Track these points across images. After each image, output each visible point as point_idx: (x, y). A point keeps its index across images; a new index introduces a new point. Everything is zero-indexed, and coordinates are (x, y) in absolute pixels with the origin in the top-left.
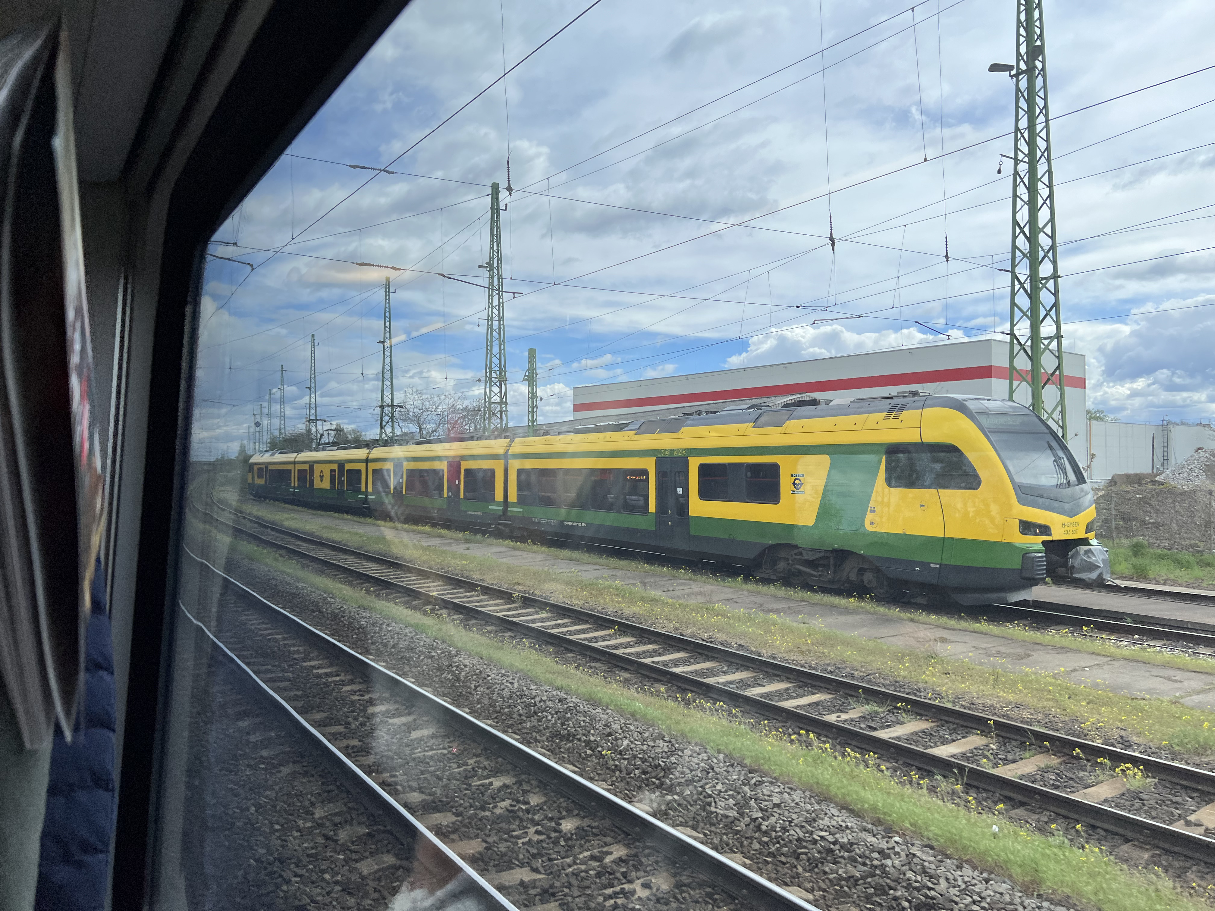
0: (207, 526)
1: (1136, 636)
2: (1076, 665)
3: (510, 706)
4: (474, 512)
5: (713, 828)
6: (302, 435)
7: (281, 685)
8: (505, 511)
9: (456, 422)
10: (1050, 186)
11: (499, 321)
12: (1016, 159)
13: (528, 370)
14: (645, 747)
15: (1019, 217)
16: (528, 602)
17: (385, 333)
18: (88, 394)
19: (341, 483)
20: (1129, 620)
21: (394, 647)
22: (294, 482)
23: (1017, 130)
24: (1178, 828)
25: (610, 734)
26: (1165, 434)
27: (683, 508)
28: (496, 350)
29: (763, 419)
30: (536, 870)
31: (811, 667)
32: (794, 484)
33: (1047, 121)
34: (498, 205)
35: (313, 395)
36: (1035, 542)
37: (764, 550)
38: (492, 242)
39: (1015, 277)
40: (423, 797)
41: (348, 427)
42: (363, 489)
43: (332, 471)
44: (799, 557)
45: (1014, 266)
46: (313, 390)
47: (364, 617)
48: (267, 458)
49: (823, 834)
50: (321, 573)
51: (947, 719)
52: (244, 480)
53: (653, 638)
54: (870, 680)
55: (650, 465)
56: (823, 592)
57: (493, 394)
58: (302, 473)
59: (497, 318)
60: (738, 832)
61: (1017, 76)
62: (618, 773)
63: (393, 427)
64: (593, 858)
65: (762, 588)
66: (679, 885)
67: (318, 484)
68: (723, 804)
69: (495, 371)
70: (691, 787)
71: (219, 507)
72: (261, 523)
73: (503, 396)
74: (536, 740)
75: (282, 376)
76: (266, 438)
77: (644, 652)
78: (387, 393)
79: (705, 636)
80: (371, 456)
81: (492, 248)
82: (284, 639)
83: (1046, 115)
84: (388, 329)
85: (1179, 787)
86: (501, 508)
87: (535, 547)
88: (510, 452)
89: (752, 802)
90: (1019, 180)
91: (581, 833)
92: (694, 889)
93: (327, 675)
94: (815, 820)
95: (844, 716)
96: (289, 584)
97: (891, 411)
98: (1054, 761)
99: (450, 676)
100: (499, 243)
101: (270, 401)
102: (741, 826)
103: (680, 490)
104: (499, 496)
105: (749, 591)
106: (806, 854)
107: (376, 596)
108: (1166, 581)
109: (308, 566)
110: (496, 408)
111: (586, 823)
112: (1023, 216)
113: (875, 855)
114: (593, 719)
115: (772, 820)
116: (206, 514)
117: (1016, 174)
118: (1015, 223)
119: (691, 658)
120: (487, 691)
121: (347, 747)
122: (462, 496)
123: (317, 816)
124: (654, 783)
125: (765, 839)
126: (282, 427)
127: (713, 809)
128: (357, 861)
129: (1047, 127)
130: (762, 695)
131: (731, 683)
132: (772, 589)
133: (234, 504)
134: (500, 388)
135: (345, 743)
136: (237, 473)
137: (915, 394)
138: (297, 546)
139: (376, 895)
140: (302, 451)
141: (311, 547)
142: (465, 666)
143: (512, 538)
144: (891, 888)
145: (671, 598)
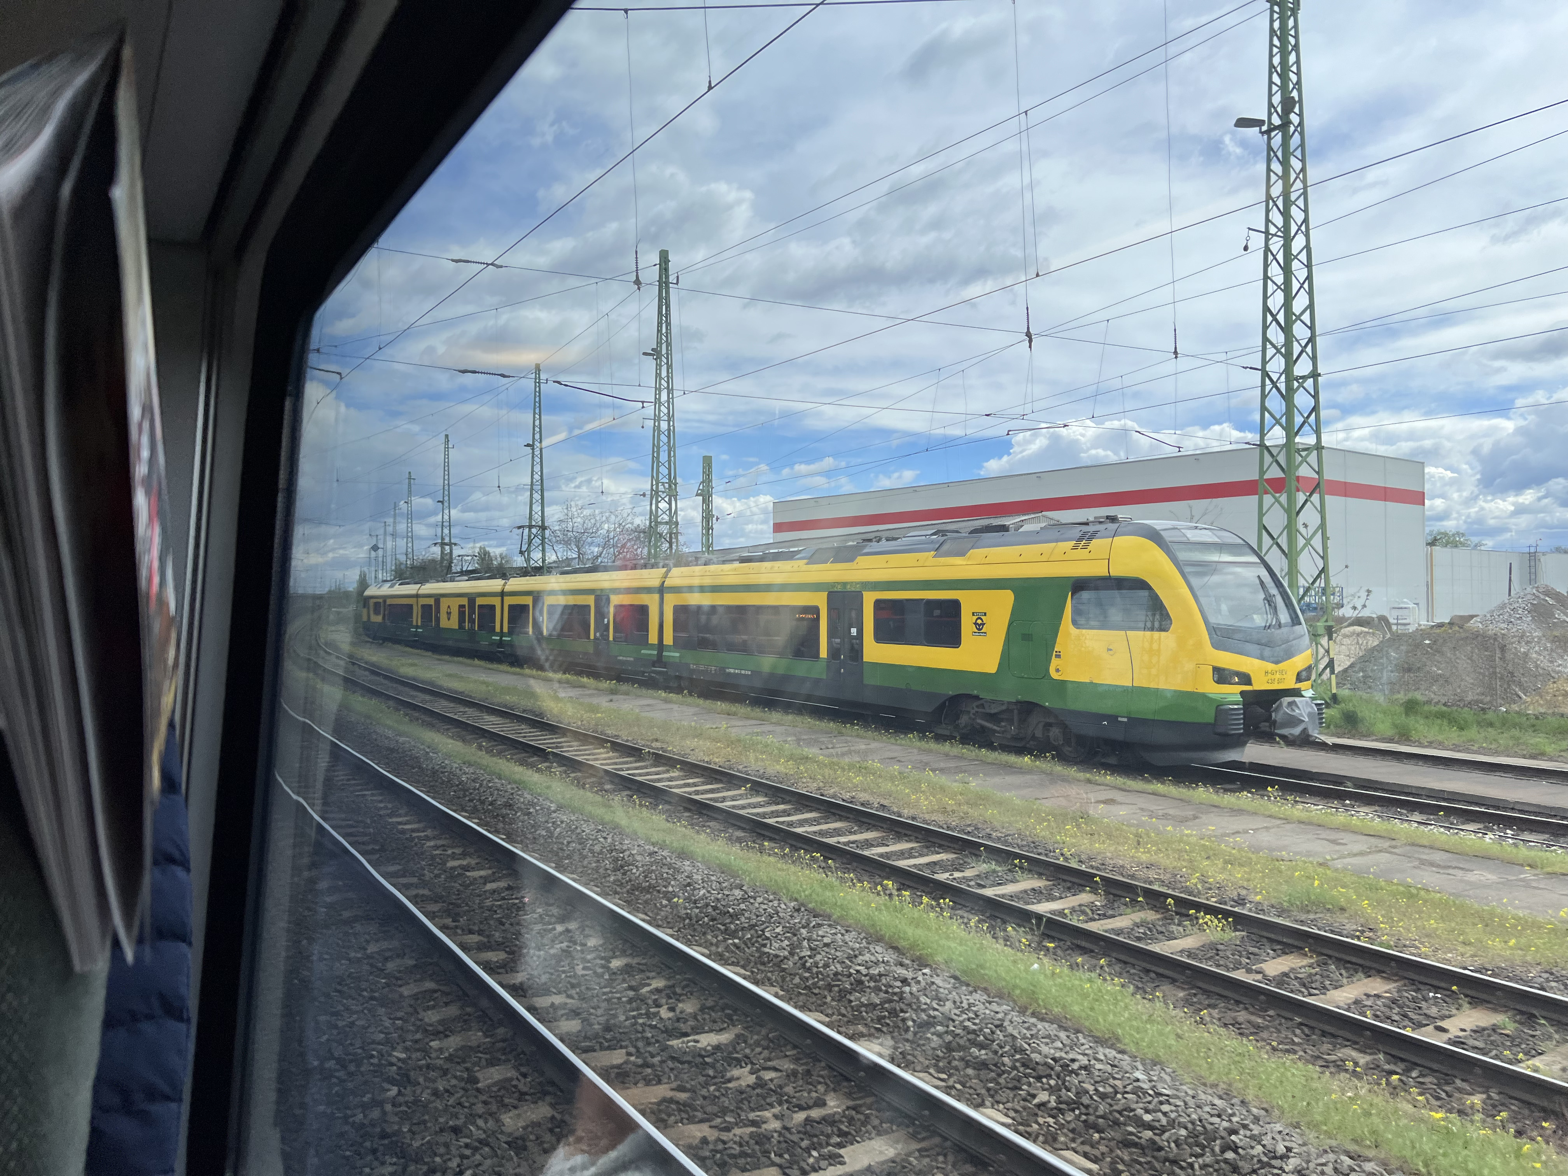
0: (311, 675)
1: (1348, 802)
2: (1240, 828)
3: (598, 861)
4: (626, 656)
5: (762, 968)
6: (433, 561)
7: (360, 839)
8: (660, 655)
9: (624, 546)
10: (1309, 266)
11: (669, 421)
12: (1267, 233)
13: (703, 482)
14: (720, 896)
15: (1270, 302)
16: (661, 759)
17: (534, 434)
18: (159, 513)
19: (472, 621)
20: (1349, 784)
21: (491, 804)
22: (417, 618)
23: (1269, 197)
24: (1239, 975)
25: (689, 885)
26: (1533, 563)
27: (856, 651)
28: (664, 457)
29: (945, 547)
30: (570, 997)
31: (948, 828)
32: (976, 624)
33: (1305, 188)
34: (667, 277)
35: (446, 511)
36: (1232, 692)
37: (944, 703)
38: (660, 324)
39: (1265, 374)
40: (481, 938)
41: (496, 551)
42: (498, 629)
43: (462, 607)
44: (980, 710)
45: (1264, 362)
46: (446, 504)
47: (465, 773)
48: (386, 590)
49: (858, 968)
50: (431, 726)
51: (1065, 877)
52: (357, 617)
53: (788, 798)
54: (1006, 841)
55: (820, 600)
56: (1003, 751)
57: (660, 512)
58: (426, 608)
59: (666, 418)
60: (784, 970)
61: (1268, 132)
62: (687, 921)
63: (543, 551)
64: (631, 988)
65: (933, 745)
66: (702, 1009)
67: (444, 623)
68: (777, 946)
69: (663, 484)
70: (753, 932)
71: (326, 652)
72: (375, 671)
73: (673, 514)
74: (616, 893)
75: (410, 484)
76: (390, 565)
77: (772, 812)
78: (537, 508)
79: (847, 796)
80: (508, 588)
81: (659, 331)
82: (372, 795)
83: (1304, 181)
84: (537, 429)
85: (1265, 940)
86: (655, 652)
87: (690, 700)
88: (666, 584)
89: (805, 943)
90: (1270, 257)
91: (627, 970)
92: (716, 1012)
93: (413, 831)
94: (856, 956)
95: (957, 875)
96: (387, 738)
97: (1080, 540)
98: (1150, 916)
99: (544, 833)
100: (668, 324)
101: (395, 516)
102: (789, 965)
103: (854, 631)
104: (653, 639)
105: (919, 749)
106: (838, 986)
107: (487, 753)
108: (1431, 743)
109: (417, 719)
110: (664, 529)
111: (634, 961)
112: (1277, 301)
113: (899, 984)
114: (678, 871)
115: (818, 957)
116: (309, 660)
117: (1267, 250)
118: (1266, 309)
119: (821, 818)
120: (579, 847)
121: (416, 896)
122: (611, 638)
123: (369, 951)
124: (719, 929)
125: (807, 975)
126: (410, 550)
127: (766, 950)
128: (400, 986)
129: (1305, 194)
130: (881, 855)
131: (853, 842)
132: (947, 747)
133: (346, 647)
134: (670, 504)
135: (414, 892)
136: (349, 610)
137: (1113, 519)
138: (413, 697)
139: (410, 1010)
140: (427, 581)
141: (428, 697)
142: (562, 822)
143: (668, 689)
144: (902, 1011)
145: (828, 756)
